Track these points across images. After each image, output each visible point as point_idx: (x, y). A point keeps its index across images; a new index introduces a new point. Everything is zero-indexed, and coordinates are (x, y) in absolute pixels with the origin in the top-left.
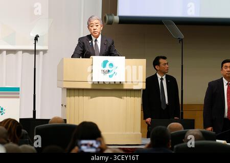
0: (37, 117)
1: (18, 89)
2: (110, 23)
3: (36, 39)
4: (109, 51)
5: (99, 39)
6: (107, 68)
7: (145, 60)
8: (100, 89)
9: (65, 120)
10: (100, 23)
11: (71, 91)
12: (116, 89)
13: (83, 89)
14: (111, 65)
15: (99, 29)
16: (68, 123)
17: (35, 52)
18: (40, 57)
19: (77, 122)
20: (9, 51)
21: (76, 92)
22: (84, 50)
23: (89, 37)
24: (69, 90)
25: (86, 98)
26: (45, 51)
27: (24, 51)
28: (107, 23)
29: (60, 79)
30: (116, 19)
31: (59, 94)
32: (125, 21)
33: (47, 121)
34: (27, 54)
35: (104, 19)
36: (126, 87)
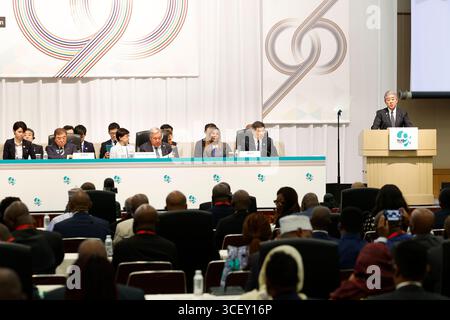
0: (342, 182)
1: (324, 158)
2: (404, 98)
3: (339, 114)
4: (403, 123)
5: (395, 111)
6: (402, 138)
7: (435, 131)
8: (395, 156)
9: (366, 185)
10: (395, 97)
11: (371, 159)
12: (410, 156)
13: (382, 157)
14: (406, 136)
15: (395, 102)
16: (369, 186)
17: (339, 125)
18: (343, 129)
19: (379, 187)
20: (315, 125)
21: (379, 160)
22: (382, 122)
23: (386, 110)
24: (369, 158)
25: (384, 165)
26: (347, 125)
27: (329, 124)
28: (402, 98)
29: (361, 148)
30: (410, 94)
31: (360, 162)
32: (417, 96)
33: (349, 185)
34: (331, 127)
35: (399, 94)
36: (419, 154)
